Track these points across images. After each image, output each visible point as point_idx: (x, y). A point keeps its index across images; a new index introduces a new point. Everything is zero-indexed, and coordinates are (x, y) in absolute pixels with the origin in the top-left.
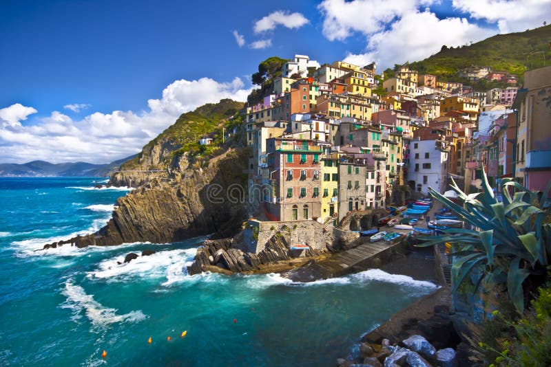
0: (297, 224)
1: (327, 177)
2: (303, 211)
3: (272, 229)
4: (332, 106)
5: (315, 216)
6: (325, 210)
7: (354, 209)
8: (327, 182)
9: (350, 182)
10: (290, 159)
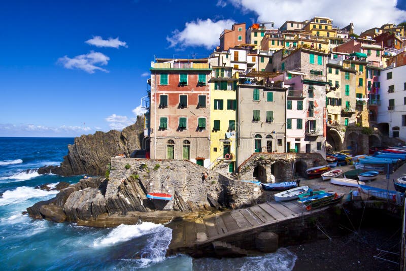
0: (160, 163)
1: (219, 104)
2: (183, 148)
3: (127, 168)
4: (273, 44)
5: (200, 156)
6: (215, 150)
7: (264, 150)
8: (218, 111)
9: (257, 113)
10: (164, 81)
